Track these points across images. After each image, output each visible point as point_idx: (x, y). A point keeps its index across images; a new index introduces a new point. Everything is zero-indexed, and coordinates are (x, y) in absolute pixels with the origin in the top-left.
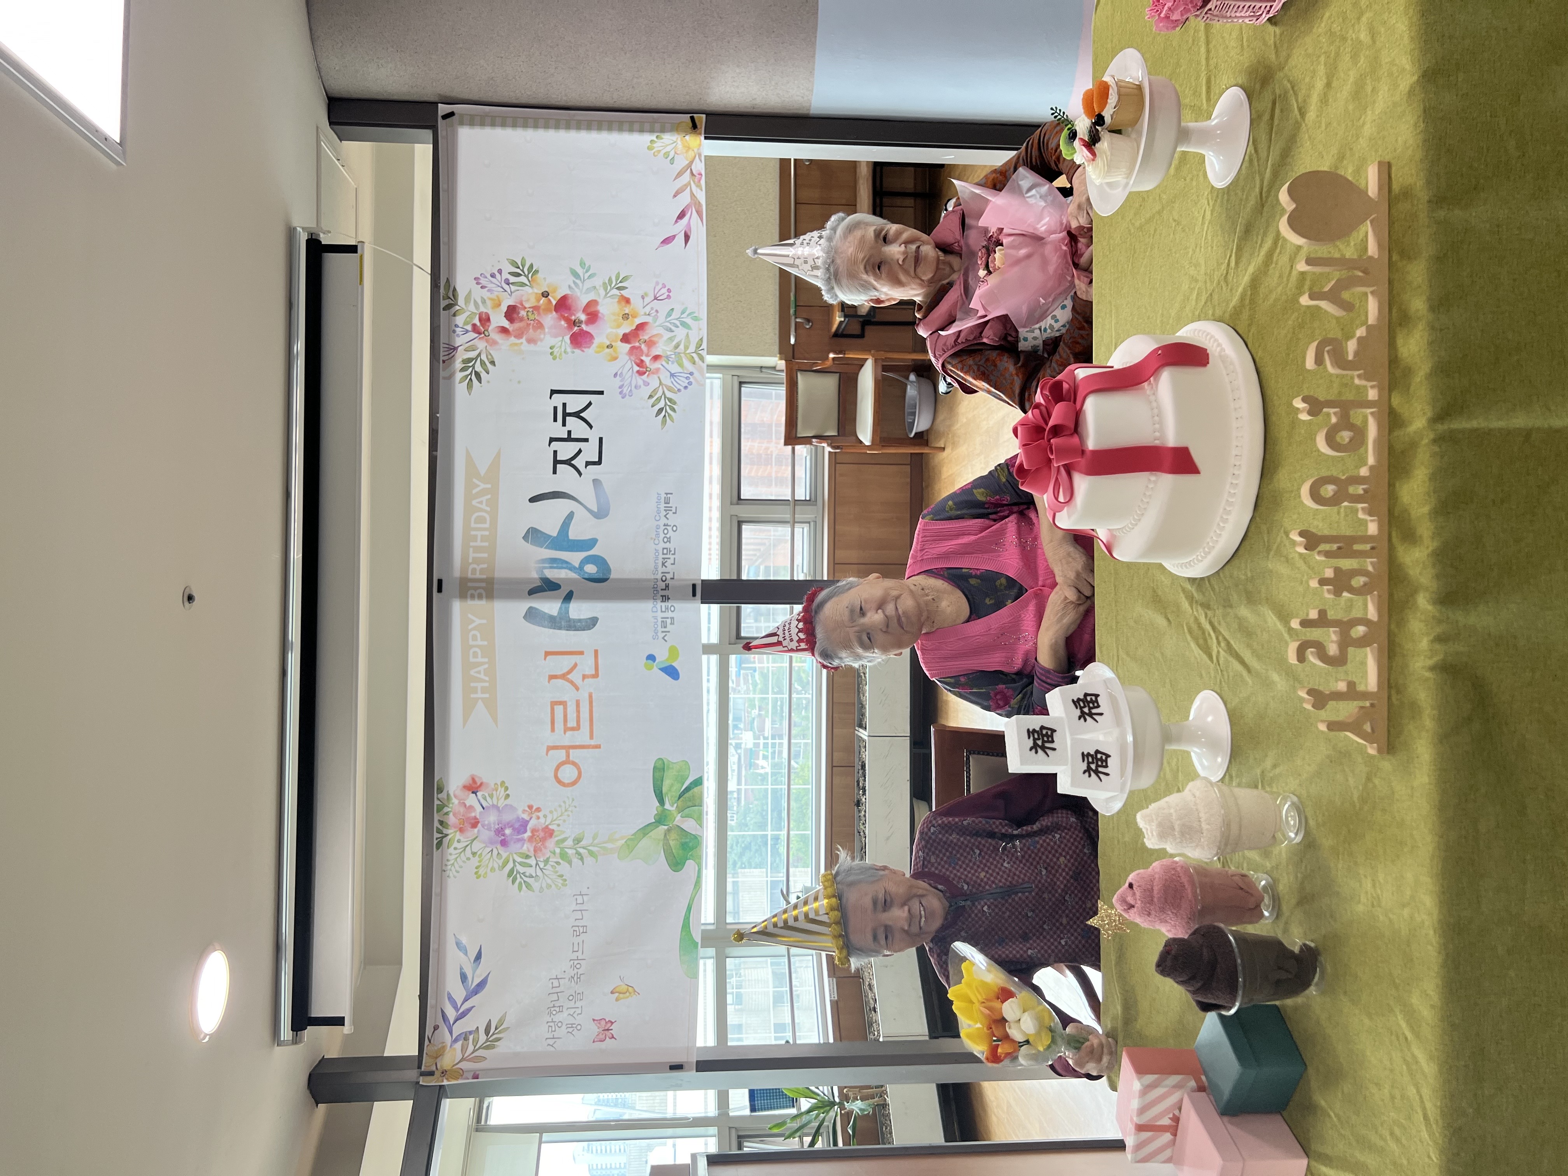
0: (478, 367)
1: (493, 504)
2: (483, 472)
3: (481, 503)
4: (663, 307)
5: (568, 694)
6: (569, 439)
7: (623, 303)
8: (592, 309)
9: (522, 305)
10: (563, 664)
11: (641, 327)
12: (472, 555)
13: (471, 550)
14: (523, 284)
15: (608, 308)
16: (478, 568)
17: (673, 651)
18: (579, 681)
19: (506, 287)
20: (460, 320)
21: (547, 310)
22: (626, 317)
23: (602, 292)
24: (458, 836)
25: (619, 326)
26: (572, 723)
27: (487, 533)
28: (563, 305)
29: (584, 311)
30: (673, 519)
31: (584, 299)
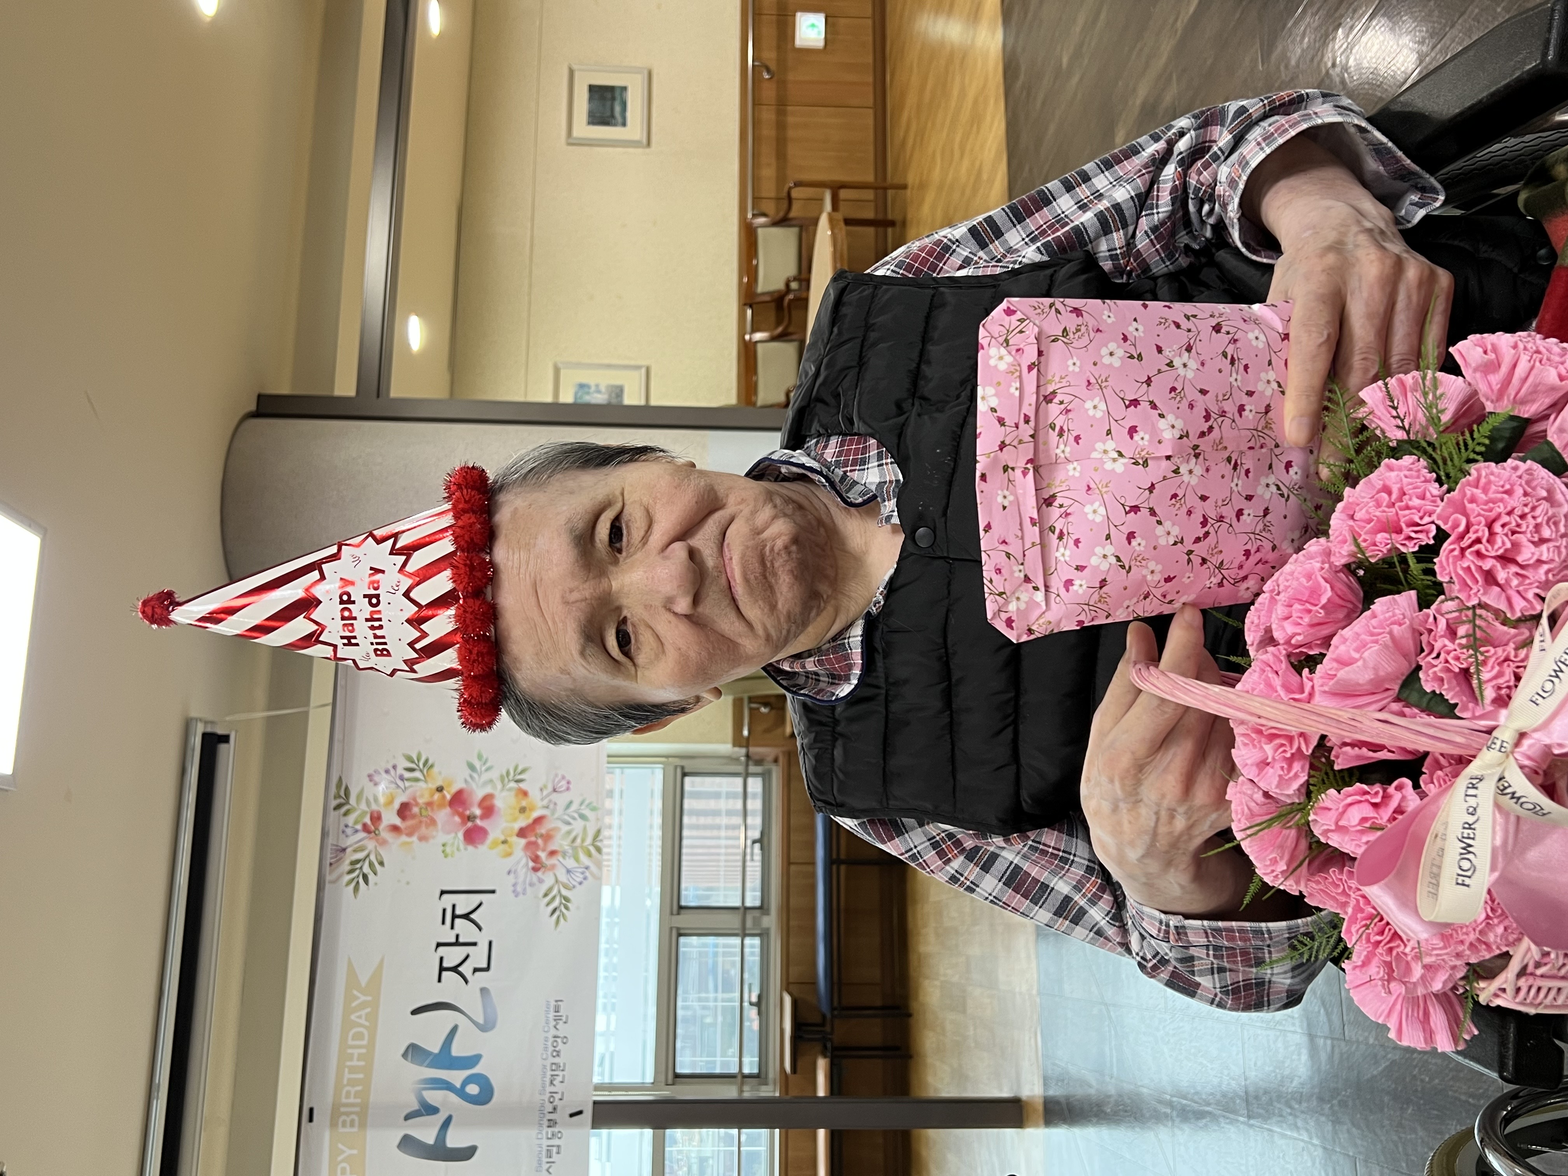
0: (366, 869)
1: (373, 1018)
2: (363, 984)
3: (360, 1017)
4: (561, 799)
6: (457, 943)
7: (520, 796)
8: (487, 803)
9: (415, 799)
11: (539, 820)
12: (347, 1076)
13: (347, 1070)
14: (417, 780)
15: (504, 801)
16: (353, 1090)
19: (400, 783)
20: (351, 819)
21: (441, 806)
22: (523, 810)
23: (499, 786)
25: (515, 820)
27: (363, 1051)
28: (458, 800)
29: (480, 805)
30: (563, 1030)
31: (479, 794)
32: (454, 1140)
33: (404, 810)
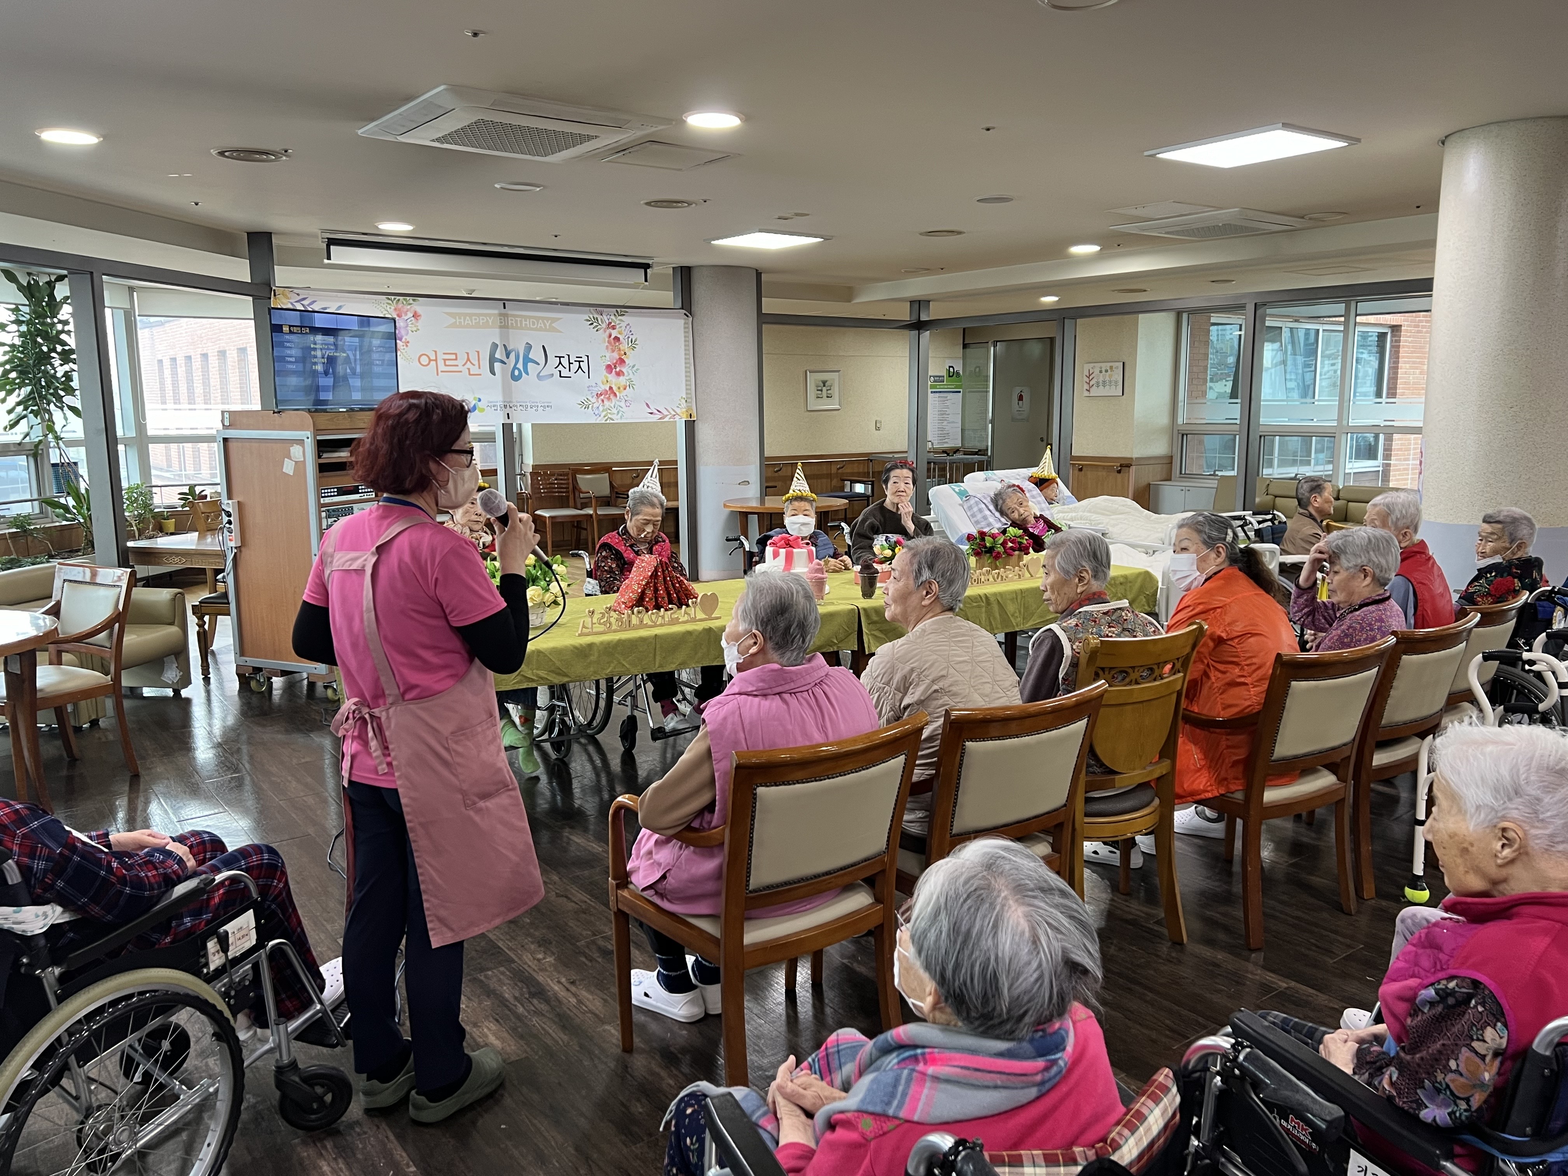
0: (595, 324)
1: (541, 329)
2: (552, 324)
3: (540, 324)
4: (623, 404)
5: (460, 362)
6: (570, 363)
7: (624, 387)
8: (621, 374)
9: (621, 344)
10: (474, 358)
11: (615, 395)
12: (519, 319)
13: (521, 319)
14: (628, 344)
15: (622, 380)
16: (513, 322)
17: (483, 410)
18: (467, 366)
19: (627, 337)
20: (613, 317)
21: (619, 354)
22: (619, 388)
23: (627, 378)
24: (393, 308)
25: (615, 385)
26: (448, 363)
27: (527, 326)
28: (622, 361)
29: (620, 371)
30: (540, 409)
31: (624, 370)
32: (497, 365)
33: (617, 339)
